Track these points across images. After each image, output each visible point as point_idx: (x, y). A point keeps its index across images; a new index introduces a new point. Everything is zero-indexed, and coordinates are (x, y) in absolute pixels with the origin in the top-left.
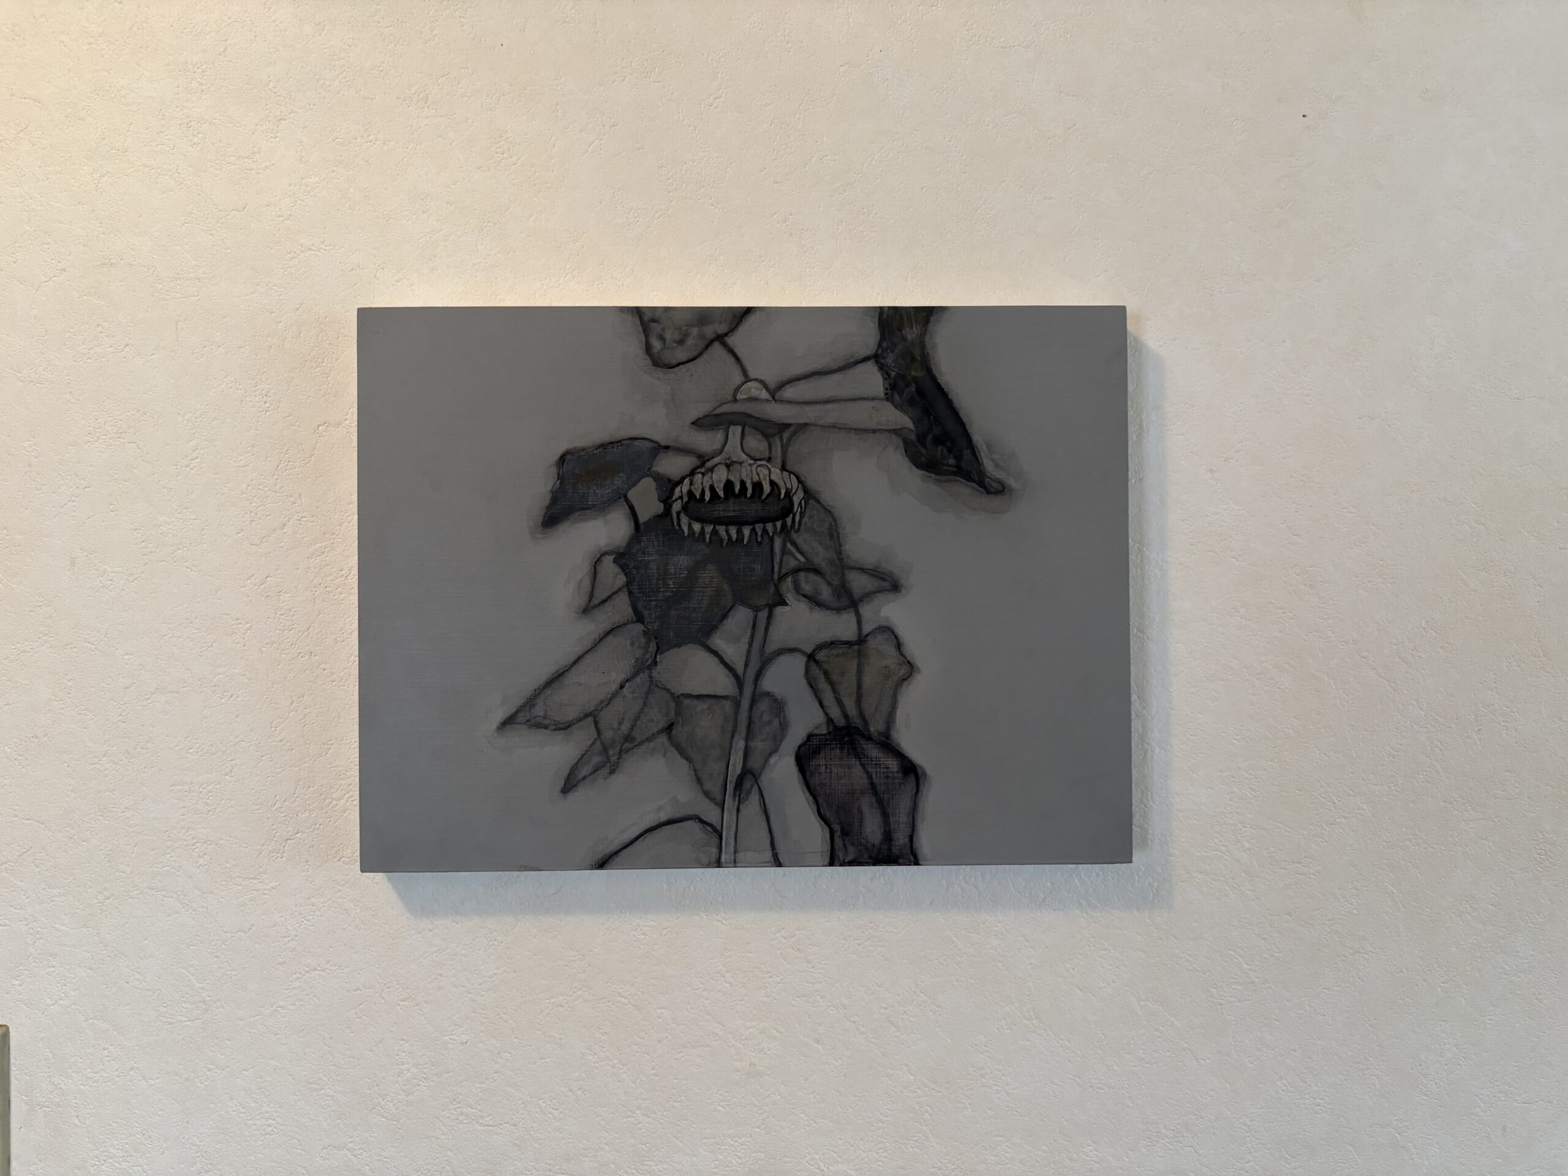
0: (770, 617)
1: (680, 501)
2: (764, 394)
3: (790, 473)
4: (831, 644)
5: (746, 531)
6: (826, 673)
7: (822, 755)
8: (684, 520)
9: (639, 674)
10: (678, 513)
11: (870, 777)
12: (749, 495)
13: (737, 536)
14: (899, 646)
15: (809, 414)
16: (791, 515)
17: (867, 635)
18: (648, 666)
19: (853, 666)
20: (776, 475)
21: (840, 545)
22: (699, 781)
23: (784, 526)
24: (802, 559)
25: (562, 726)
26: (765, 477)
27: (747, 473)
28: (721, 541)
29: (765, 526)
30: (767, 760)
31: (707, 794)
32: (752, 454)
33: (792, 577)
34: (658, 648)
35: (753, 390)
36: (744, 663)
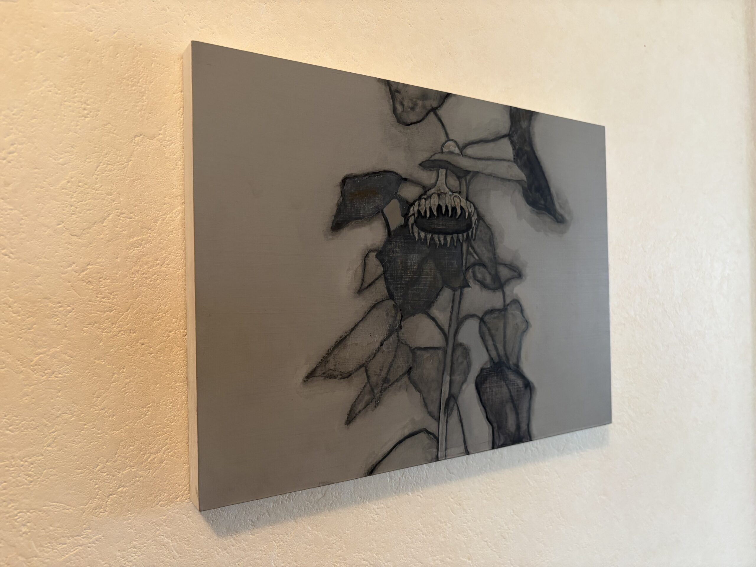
0: (461, 294)
1: (413, 217)
2: (457, 151)
3: (471, 202)
4: (492, 311)
5: (449, 239)
6: (489, 330)
7: (488, 381)
8: (416, 229)
9: (391, 335)
10: (412, 225)
11: (510, 392)
12: (450, 215)
13: (444, 241)
14: (522, 311)
15: (479, 166)
16: (471, 229)
17: (508, 305)
18: (397, 330)
19: (501, 324)
20: (464, 203)
21: (495, 250)
22: (426, 405)
23: (468, 235)
24: (477, 258)
25: (345, 375)
26: (458, 204)
27: (449, 201)
28: (436, 244)
29: (458, 236)
30: (461, 388)
31: (430, 414)
32: (451, 188)
33: (472, 269)
34: (402, 317)
35: (451, 147)
36: (448, 325)
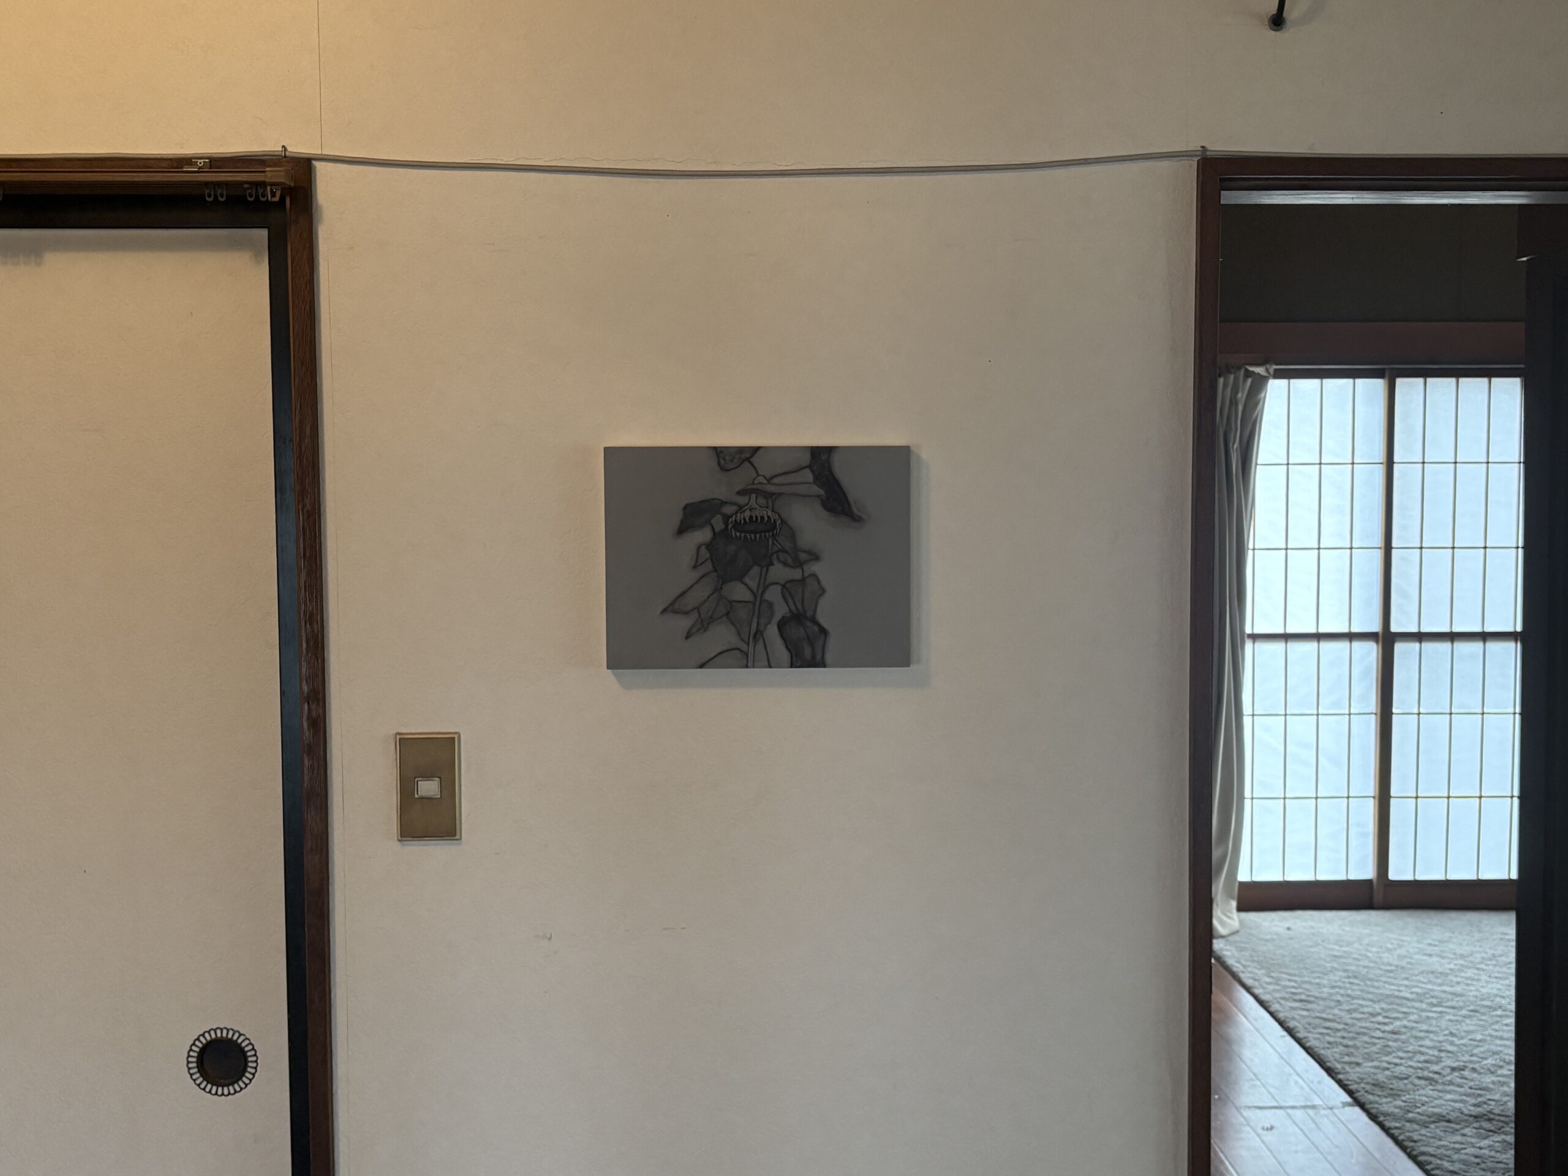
0: (767, 570)
1: (731, 524)
2: (765, 481)
3: (776, 513)
4: (792, 581)
5: (758, 536)
6: (790, 593)
7: (788, 625)
8: (733, 531)
9: (715, 592)
10: (731, 529)
11: (807, 633)
12: (759, 522)
13: (754, 538)
14: (819, 582)
15: (783, 489)
16: (776, 529)
17: (806, 578)
18: (719, 589)
19: (800, 589)
20: (770, 513)
21: (796, 541)
22: (739, 634)
23: (773, 533)
24: (780, 547)
25: (685, 613)
26: (765, 515)
27: (758, 513)
28: (748, 540)
29: (765, 534)
30: (766, 627)
31: (742, 640)
32: (760, 505)
33: (777, 554)
34: (723, 582)
35: (761, 480)
36: (757, 588)
